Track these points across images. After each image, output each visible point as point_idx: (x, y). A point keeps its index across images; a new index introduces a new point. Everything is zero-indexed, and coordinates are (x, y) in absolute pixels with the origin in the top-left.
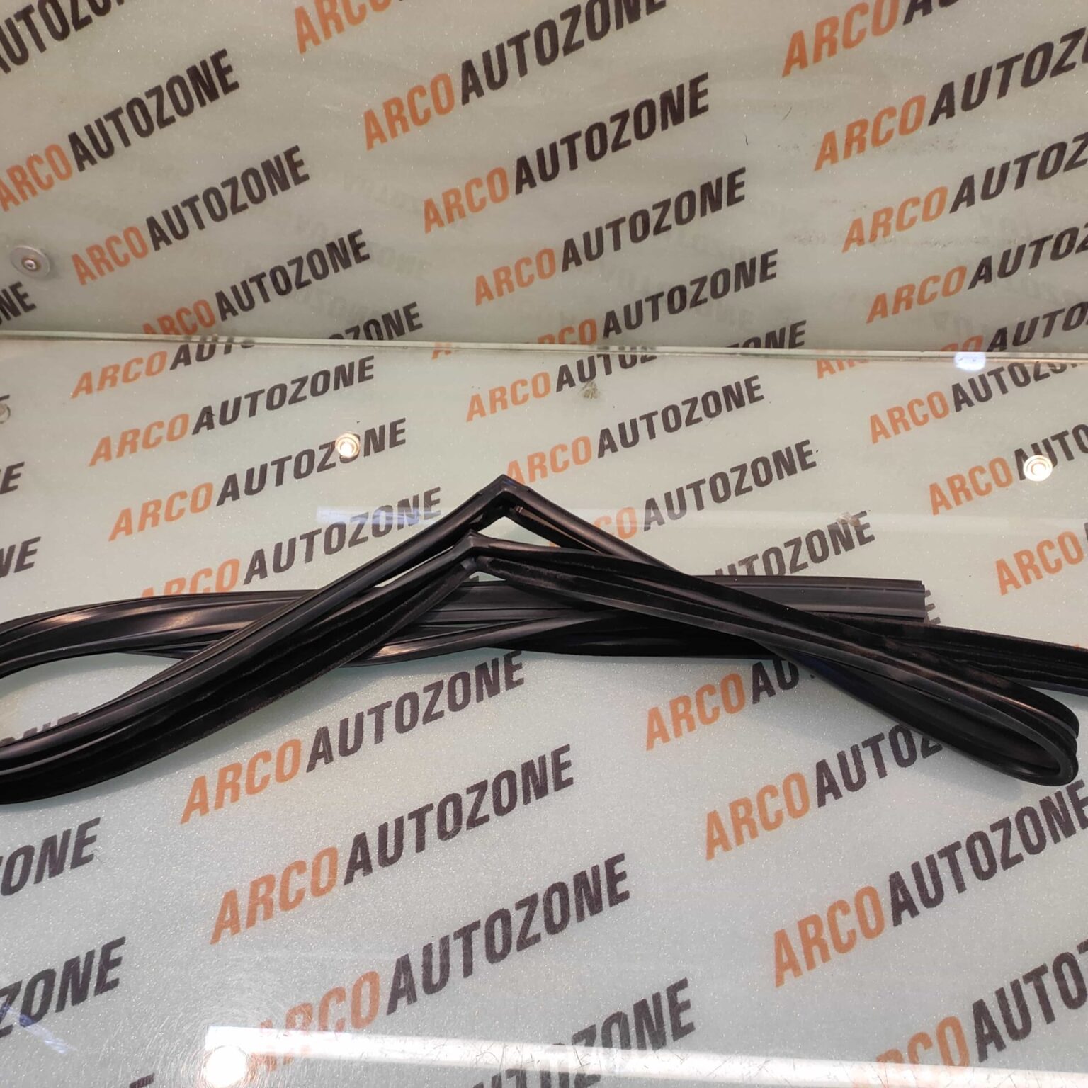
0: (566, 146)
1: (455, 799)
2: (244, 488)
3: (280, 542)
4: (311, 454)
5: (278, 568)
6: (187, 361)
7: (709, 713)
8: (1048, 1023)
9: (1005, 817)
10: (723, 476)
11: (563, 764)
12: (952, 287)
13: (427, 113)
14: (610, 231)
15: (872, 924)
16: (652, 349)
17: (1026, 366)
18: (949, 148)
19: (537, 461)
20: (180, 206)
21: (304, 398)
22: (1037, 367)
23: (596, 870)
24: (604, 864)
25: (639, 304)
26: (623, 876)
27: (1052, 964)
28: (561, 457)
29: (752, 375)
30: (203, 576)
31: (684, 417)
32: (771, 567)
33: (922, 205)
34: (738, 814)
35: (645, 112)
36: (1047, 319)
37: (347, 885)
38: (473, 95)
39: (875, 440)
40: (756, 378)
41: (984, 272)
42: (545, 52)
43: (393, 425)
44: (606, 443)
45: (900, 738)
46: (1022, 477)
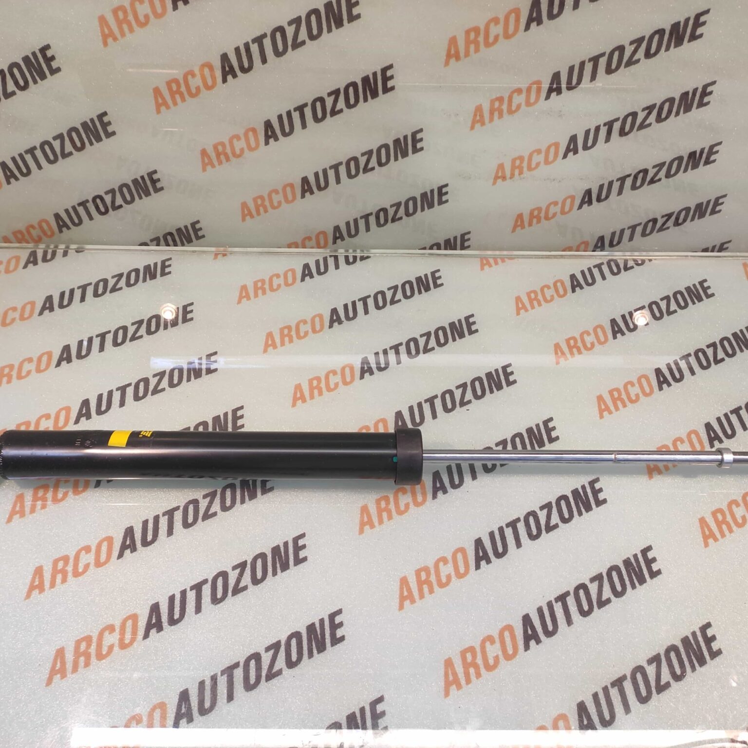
0: (298, 112)
1: (224, 575)
2: (75, 354)
3: (101, 393)
4: (125, 329)
5: (99, 412)
6: (35, 263)
7: (402, 508)
8: (627, 714)
9: (599, 572)
10: (415, 340)
11: (300, 546)
12: (567, 209)
13: (198, 89)
14: (333, 170)
16: (368, 251)
17: (618, 261)
18: (559, 116)
19: (286, 332)
20: (24, 154)
21: (121, 289)
22: (626, 262)
23: (322, 621)
24: (328, 617)
25: (356, 221)
26: (341, 624)
27: (630, 673)
28: (303, 328)
29: (436, 269)
31: (388, 299)
32: (446, 404)
33: (543, 155)
34: (421, 578)
35: (351, 90)
36: (630, 230)
37: (145, 640)
38: (230, 77)
39: (518, 314)
40: (438, 271)
41: (587, 198)
42: (279, 48)
43: (185, 308)
44: (335, 318)
45: (531, 520)
46: (615, 337)
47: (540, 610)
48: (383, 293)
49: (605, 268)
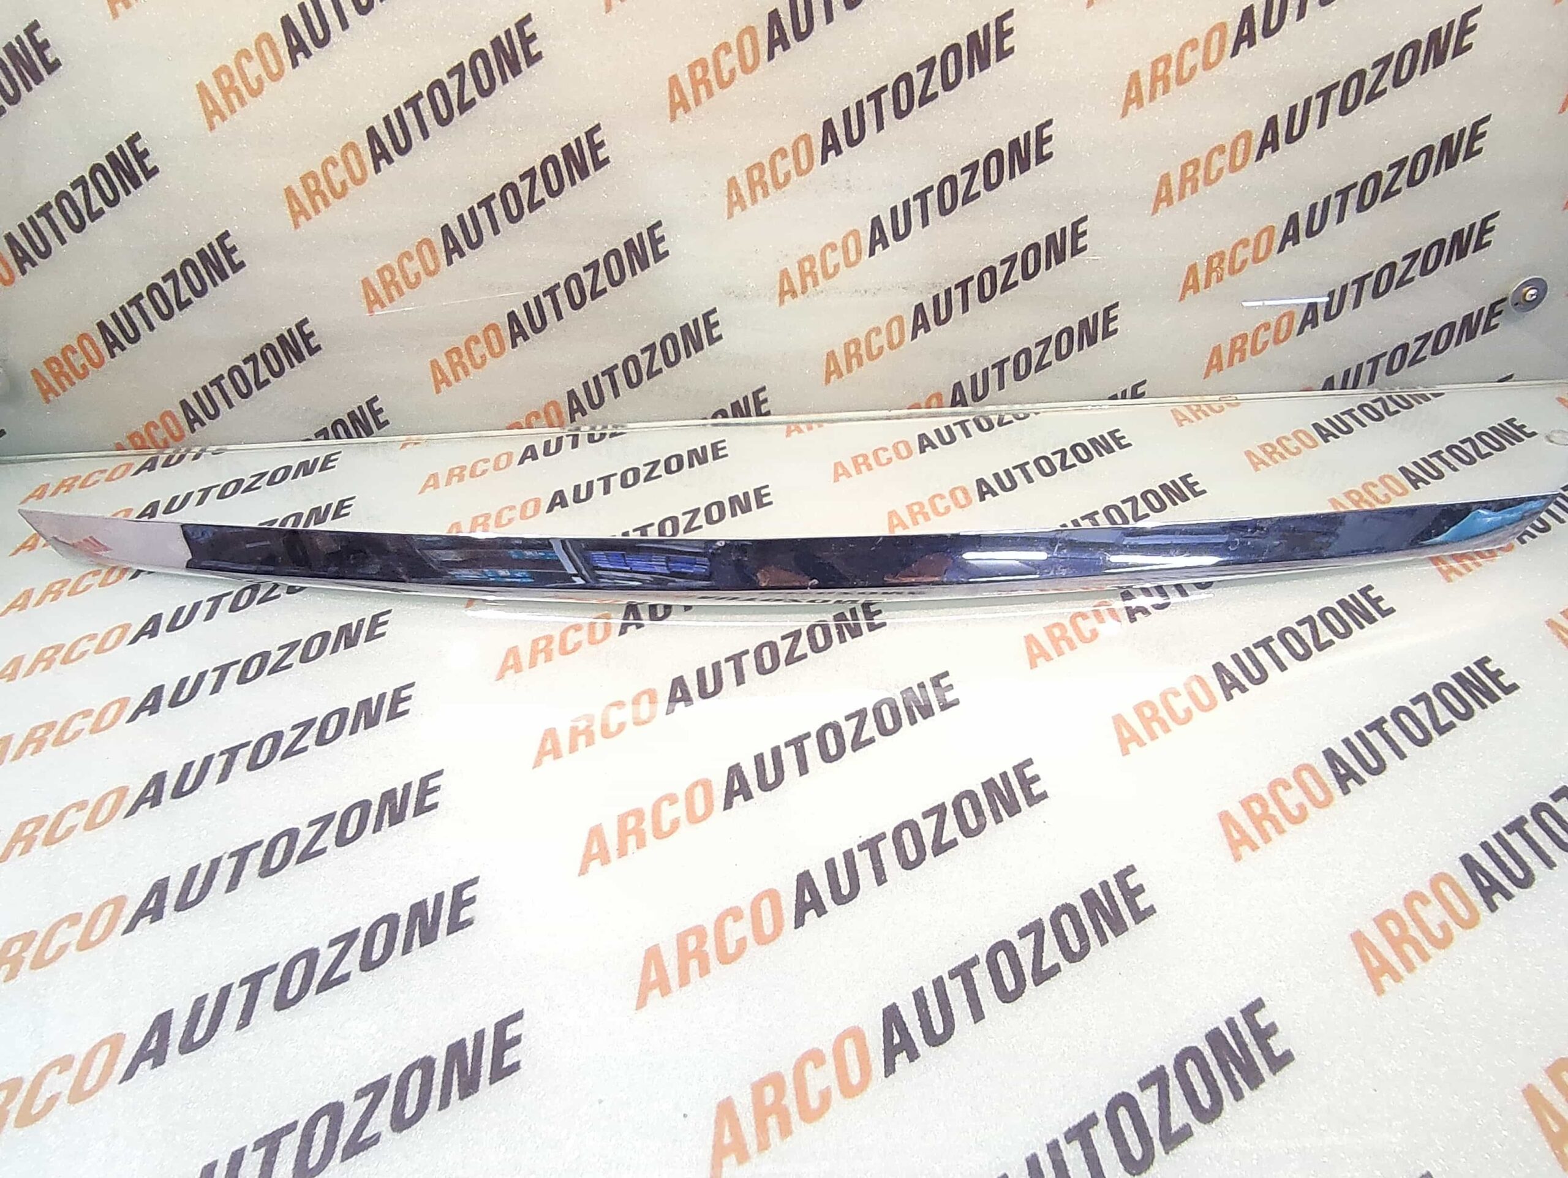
15: (768, 928)
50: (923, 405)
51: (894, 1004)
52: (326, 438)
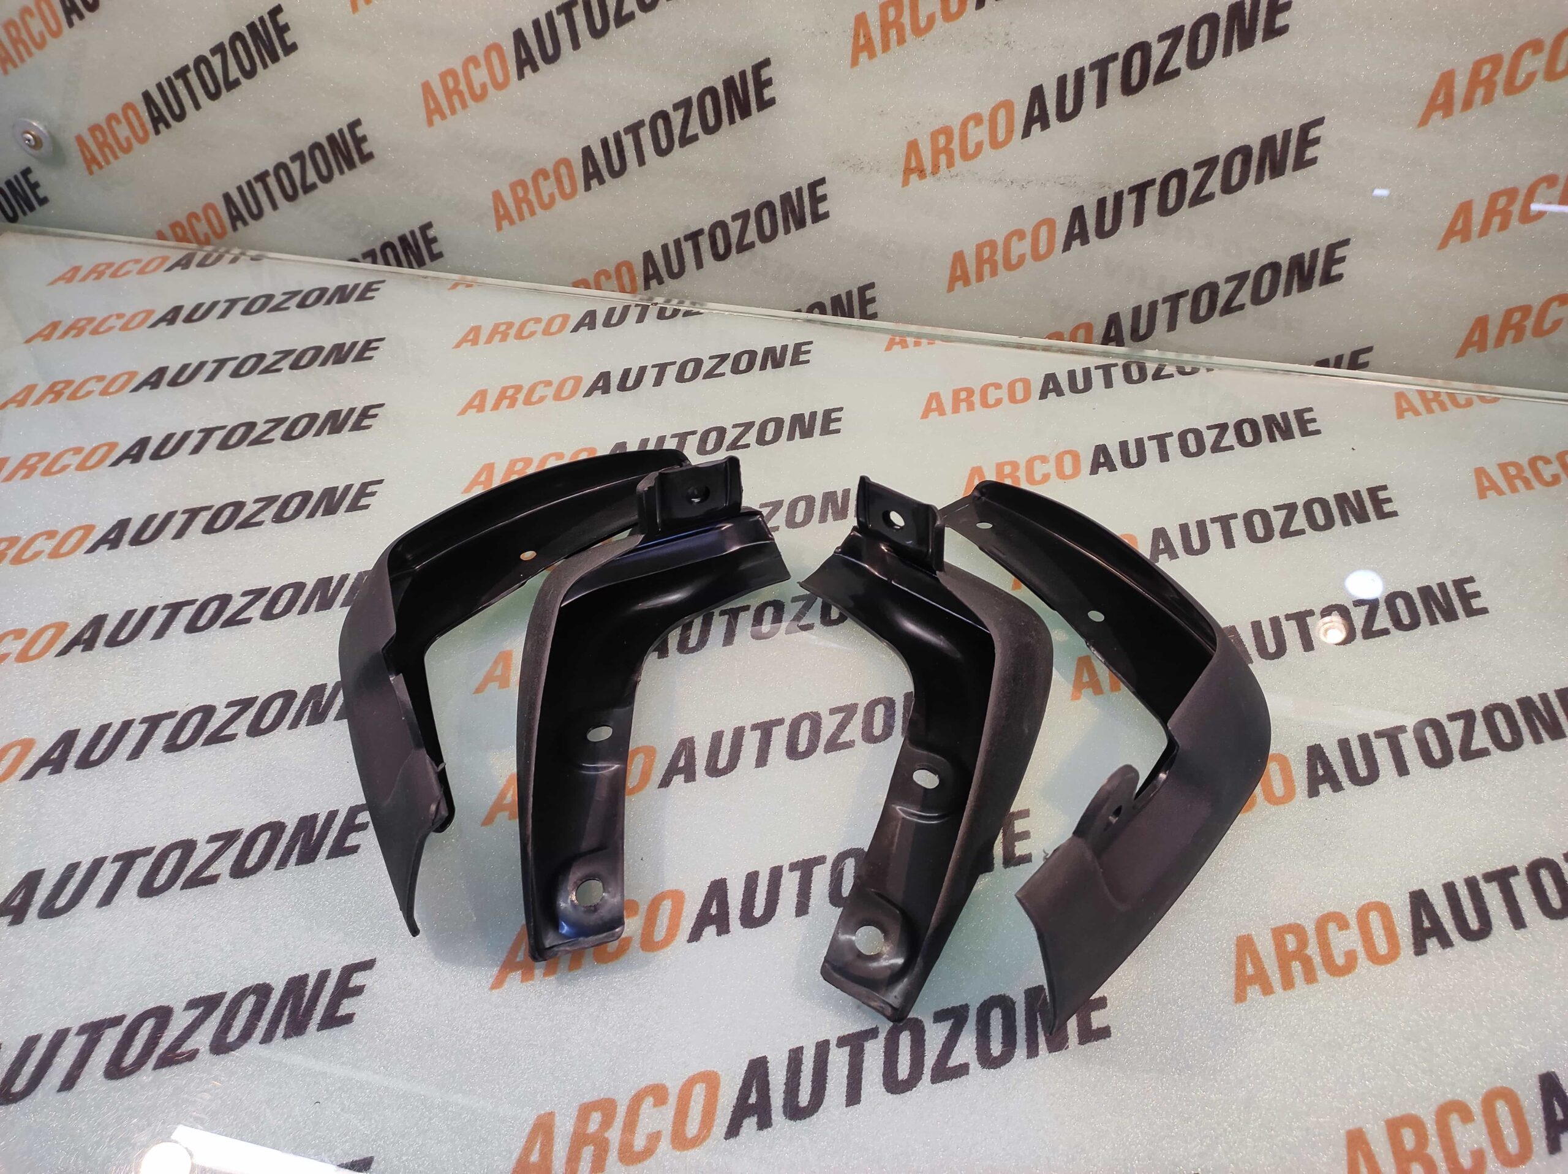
0: (563, 16)
2: (169, 380)
3: (175, 432)
4: (261, 357)
6: (186, 266)
8: (848, 1105)
10: (721, 432)
12: (1043, 247)
14: (630, 136)
15: (659, 933)
17: (1147, 363)
19: (510, 392)
21: (287, 309)
22: (1161, 366)
23: (332, 814)
24: (347, 810)
26: (363, 827)
27: (887, 1027)
28: (540, 391)
29: (807, 340)
30: (71, 453)
31: (705, 369)
33: (986, 125)
37: (24, 781)
39: (925, 415)
40: (808, 343)
41: (1078, 228)
43: (369, 342)
44: (600, 384)
45: (805, 726)
46: (1094, 470)
47: (752, 879)
48: (699, 363)
49: (1117, 374)
50: (1066, 336)
51: (765, 1057)
52: (374, 262)
